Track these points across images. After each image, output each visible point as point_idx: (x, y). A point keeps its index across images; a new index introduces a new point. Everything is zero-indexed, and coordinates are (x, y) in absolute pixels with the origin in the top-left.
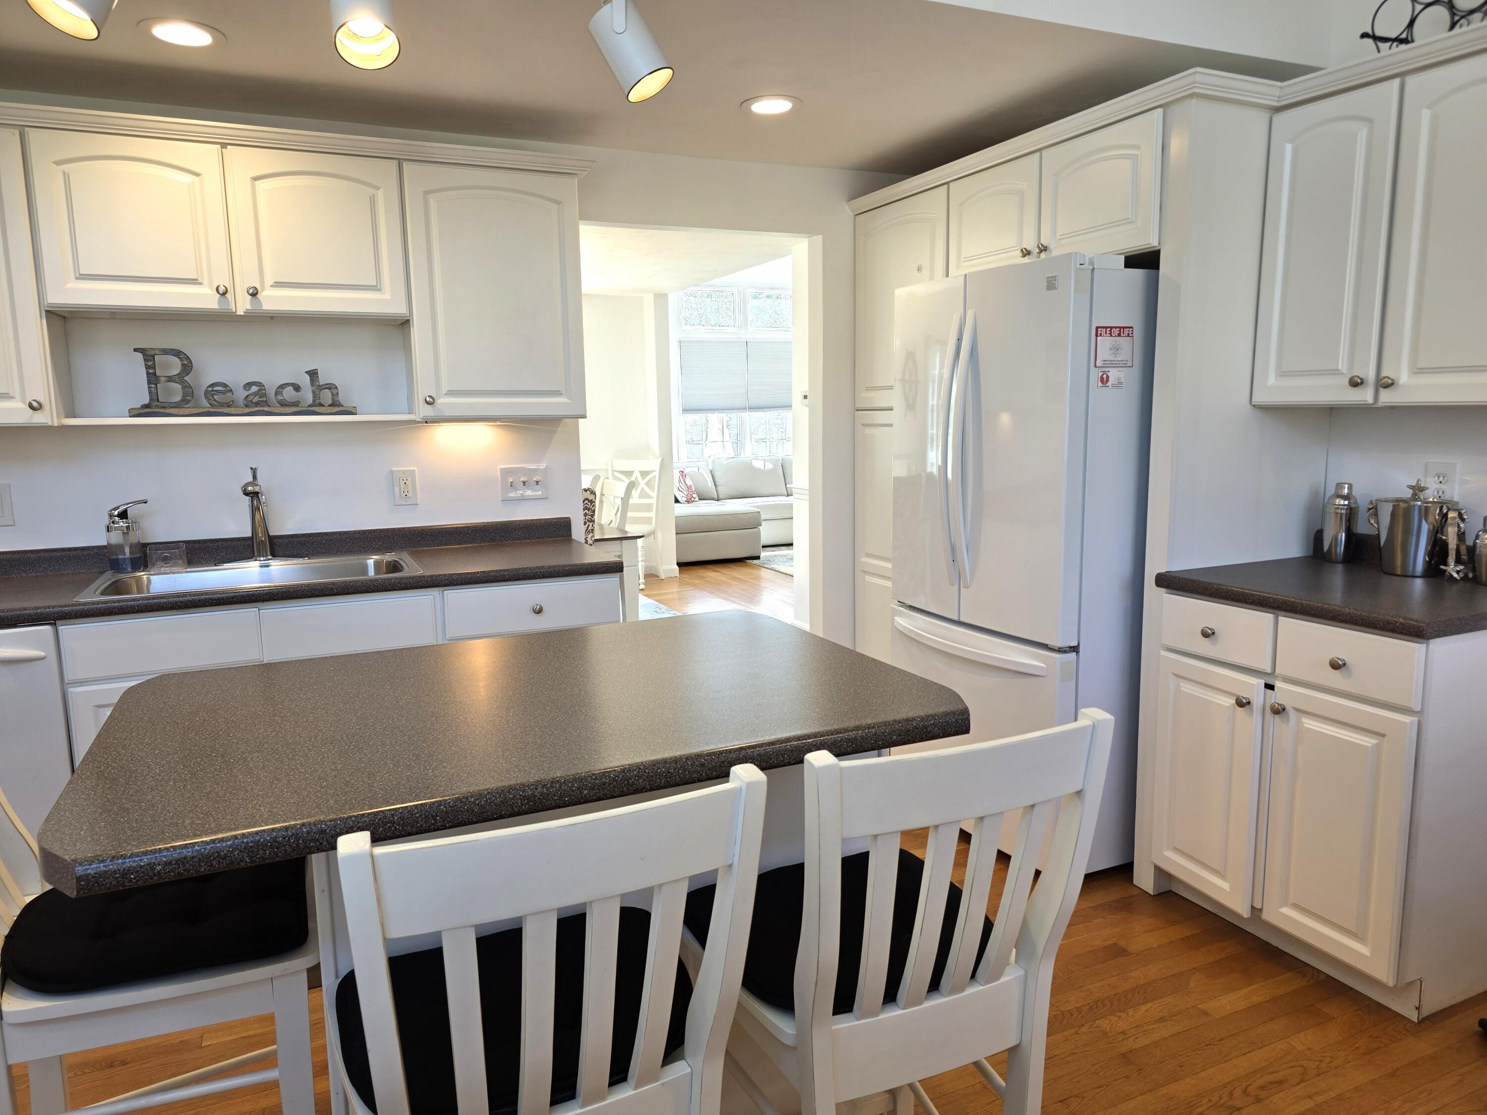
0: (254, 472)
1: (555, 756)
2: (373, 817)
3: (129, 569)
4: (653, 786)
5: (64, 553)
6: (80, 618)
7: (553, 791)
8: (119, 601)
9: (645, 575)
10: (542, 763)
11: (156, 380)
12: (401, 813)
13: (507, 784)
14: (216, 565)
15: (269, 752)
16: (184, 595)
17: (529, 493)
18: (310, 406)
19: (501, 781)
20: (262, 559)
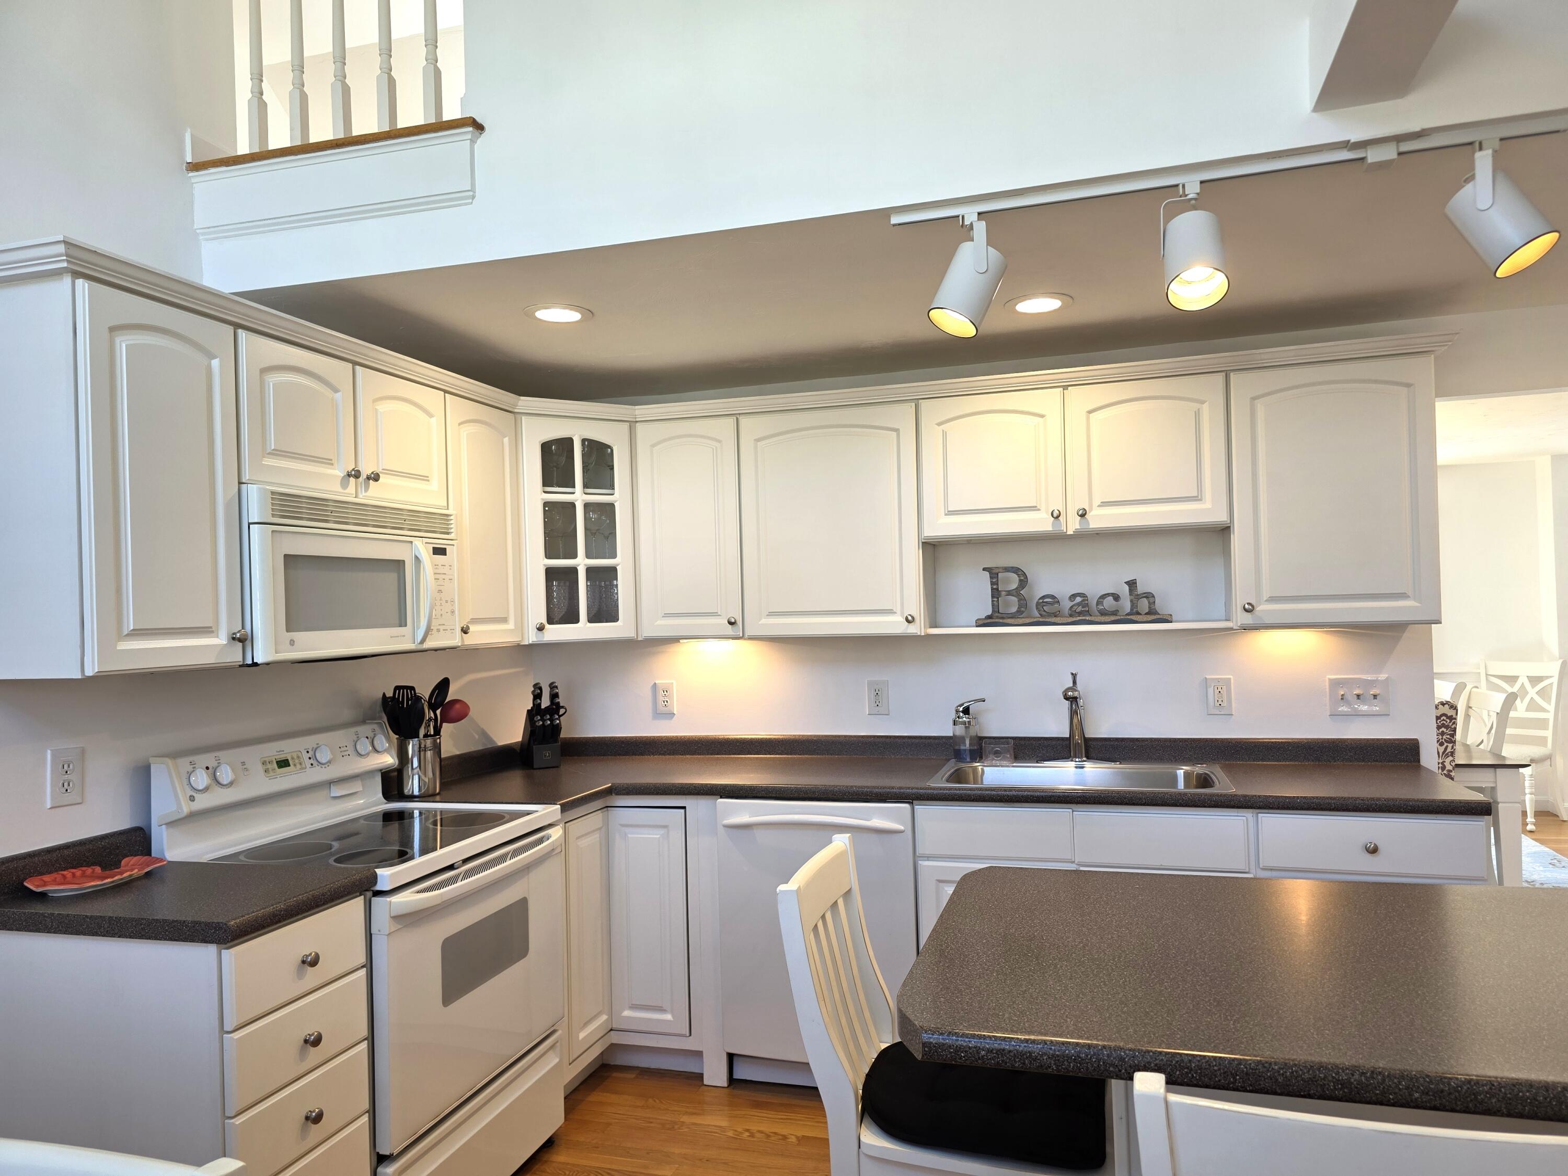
0: (1074, 677)
1: (1379, 1041)
2: (1171, 1057)
3: (968, 760)
4: (1512, 1112)
5: (922, 740)
6: (930, 800)
7: (1374, 1083)
8: (959, 789)
9: (1535, 812)
10: (1361, 1045)
11: (998, 595)
12: (1199, 1061)
13: (1317, 1060)
14: (1037, 762)
15: (1076, 963)
16: (1011, 789)
17: (1364, 708)
18: (1127, 614)
19: (1310, 1054)
20: (1077, 760)
